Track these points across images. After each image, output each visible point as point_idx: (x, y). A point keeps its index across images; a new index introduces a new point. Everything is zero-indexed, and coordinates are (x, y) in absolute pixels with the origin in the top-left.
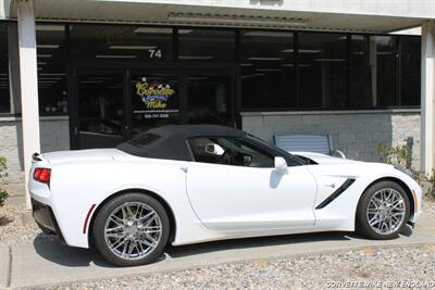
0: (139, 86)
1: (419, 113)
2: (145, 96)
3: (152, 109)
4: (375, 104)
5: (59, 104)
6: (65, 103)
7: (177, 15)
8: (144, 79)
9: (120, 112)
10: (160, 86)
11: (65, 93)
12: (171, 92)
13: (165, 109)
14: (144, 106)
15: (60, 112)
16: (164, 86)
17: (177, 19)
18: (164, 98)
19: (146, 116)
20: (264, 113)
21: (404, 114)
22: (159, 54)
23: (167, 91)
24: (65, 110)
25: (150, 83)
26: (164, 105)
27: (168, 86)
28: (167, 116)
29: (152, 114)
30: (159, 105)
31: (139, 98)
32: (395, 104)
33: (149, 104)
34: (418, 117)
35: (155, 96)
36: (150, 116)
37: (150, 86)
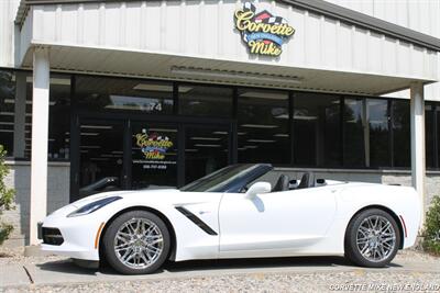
0: (139, 137)
1: (410, 174)
2: (145, 147)
3: (151, 159)
4: (368, 164)
5: (61, 151)
6: (67, 150)
7: (181, 68)
10: (159, 138)
11: (67, 140)
12: (170, 144)
13: (164, 160)
14: (142, 156)
15: (62, 158)
16: (163, 138)
17: (179, 72)
18: (162, 150)
19: (145, 167)
21: (397, 174)
22: (159, 107)
23: (166, 143)
24: (67, 157)
25: (150, 134)
26: (162, 157)
27: (167, 138)
28: (165, 167)
29: (150, 164)
30: (158, 156)
31: (139, 148)
32: (388, 166)
33: (148, 155)
34: (410, 178)
35: (154, 147)
36: (148, 167)
37: (150, 137)
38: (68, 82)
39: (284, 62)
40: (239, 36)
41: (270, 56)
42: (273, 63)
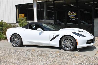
0: (69, 13)
2: (70, 15)
3: (71, 18)
5: (53, 18)
8: (70, 11)
9: (65, 19)
10: (73, 13)
12: (76, 14)
13: (75, 18)
14: (70, 18)
16: (74, 13)
18: (74, 16)
22: (73, 5)
26: (74, 17)
27: (75, 13)
29: (71, 19)
30: (73, 17)
31: (69, 16)
33: (71, 17)
35: (72, 15)
36: (71, 20)
37: (71, 13)
38: (53, 2)
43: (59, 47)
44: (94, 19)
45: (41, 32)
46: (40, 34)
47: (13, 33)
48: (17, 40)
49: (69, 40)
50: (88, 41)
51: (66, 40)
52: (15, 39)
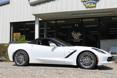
0: (72, 33)
2: (74, 36)
8: (74, 32)
10: (78, 33)
12: (80, 35)
13: (79, 39)
16: (79, 33)
17: (74, 15)
19: (74, 41)
20: (107, 40)
22: (77, 25)
23: (79, 34)
26: (79, 38)
27: (80, 33)
28: (79, 41)
29: (75, 40)
30: (77, 38)
33: (75, 38)
35: (76, 36)
37: (75, 33)
39: (97, 8)
40: (83, 3)
41: (92, 7)
42: (94, 9)
43: (76, 65)
44: (100, 40)
45: (55, 48)
46: (53, 50)
47: (18, 49)
48: (21, 57)
49: (88, 56)
50: (109, 58)
51: (84, 56)
52: (20, 57)
